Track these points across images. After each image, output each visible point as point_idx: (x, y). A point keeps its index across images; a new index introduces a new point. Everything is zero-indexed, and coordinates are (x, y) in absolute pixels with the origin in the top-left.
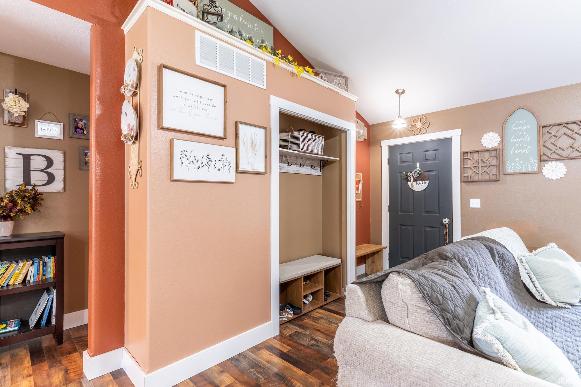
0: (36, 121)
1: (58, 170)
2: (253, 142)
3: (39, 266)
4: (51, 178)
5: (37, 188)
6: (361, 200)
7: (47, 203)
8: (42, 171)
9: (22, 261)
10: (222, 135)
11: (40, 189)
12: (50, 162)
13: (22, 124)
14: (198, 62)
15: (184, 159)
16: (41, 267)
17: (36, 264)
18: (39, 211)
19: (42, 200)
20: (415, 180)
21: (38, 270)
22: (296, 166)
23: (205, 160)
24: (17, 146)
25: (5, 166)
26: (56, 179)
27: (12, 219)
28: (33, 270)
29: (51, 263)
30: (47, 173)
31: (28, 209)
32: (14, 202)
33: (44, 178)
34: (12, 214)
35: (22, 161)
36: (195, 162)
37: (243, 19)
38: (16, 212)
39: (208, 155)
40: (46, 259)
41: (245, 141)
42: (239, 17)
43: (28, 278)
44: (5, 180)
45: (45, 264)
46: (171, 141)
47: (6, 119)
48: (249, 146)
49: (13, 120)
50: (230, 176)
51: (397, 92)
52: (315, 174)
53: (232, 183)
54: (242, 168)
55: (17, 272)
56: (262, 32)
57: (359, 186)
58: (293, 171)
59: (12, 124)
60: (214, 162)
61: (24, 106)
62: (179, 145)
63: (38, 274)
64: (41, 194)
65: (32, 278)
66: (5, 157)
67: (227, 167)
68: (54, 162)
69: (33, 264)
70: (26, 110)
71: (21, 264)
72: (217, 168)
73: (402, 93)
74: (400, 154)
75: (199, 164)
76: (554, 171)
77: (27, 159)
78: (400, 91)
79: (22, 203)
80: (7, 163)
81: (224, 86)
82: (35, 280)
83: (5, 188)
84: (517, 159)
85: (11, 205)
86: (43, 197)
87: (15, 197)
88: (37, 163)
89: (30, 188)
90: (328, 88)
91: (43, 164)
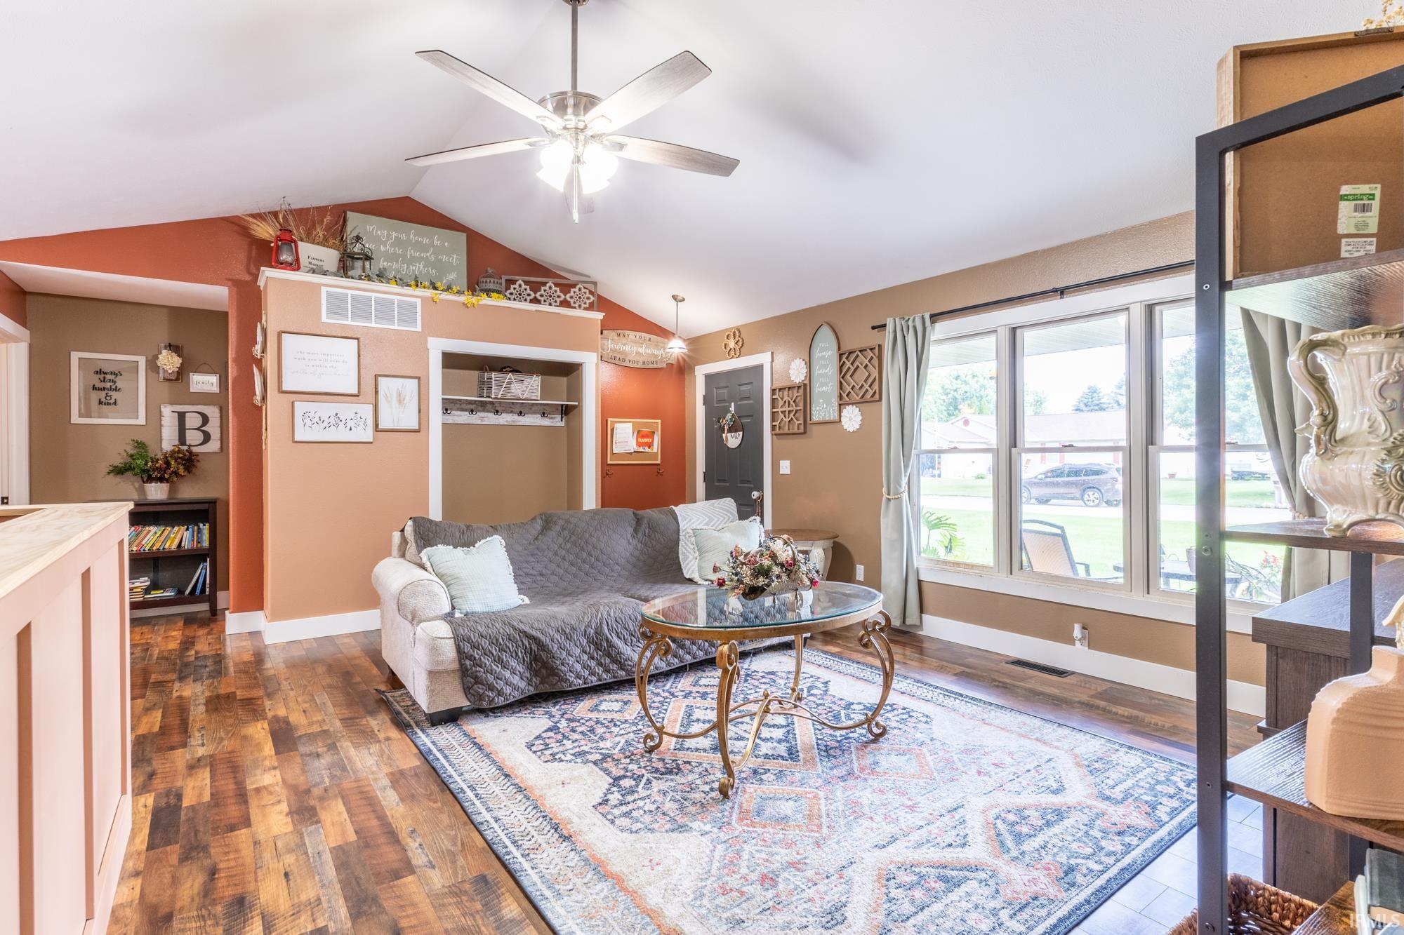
0: (191, 374)
1: (213, 428)
2: (399, 395)
3: (193, 532)
4: (207, 438)
5: (192, 448)
6: (659, 462)
7: (203, 465)
8: (198, 429)
9: (179, 526)
10: (355, 392)
11: (195, 450)
12: (205, 419)
13: (177, 379)
14: (324, 319)
15: (307, 421)
16: (196, 533)
17: (190, 530)
18: (194, 474)
19: (198, 461)
20: (730, 431)
21: (193, 536)
22: (511, 415)
23: (332, 420)
24: (172, 404)
25: (161, 426)
26: (212, 438)
27: (167, 481)
28: (187, 535)
29: (205, 529)
30: (202, 431)
31: (181, 471)
32: (168, 464)
33: (199, 437)
34: (167, 476)
35: (177, 419)
36: (320, 422)
37: (415, 236)
38: (170, 474)
39: (337, 414)
40: (201, 525)
41: (388, 395)
42: (408, 235)
43: (183, 544)
44: (161, 440)
45: (199, 531)
46: (293, 403)
47: (161, 375)
48: (395, 401)
49: (168, 377)
50: (367, 434)
51: (674, 297)
52: (552, 424)
53: (371, 443)
54: (382, 426)
55: (172, 536)
56: (446, 244)
57: (653, 441)
58: (507, 421)
59: (165, 379)
60: (344, 422)
61: (177, 361)
62: (300, 407)
63: (193, 540)
64: (197, 455)
65: (186, 544)
66: (161, 416)
67: (362, 426)
68: (210, 419)
69: (187, 529)
70: (179, 365)
71: (176, 528)
72: (349, 428)
73: (681, 301)
74: (716, 388)
75: (325, 424)
76: (851, 419)
77: (182, 416)
78: (680, 298)
79: (176, 464)
80: (163, 422)
81: (358, 339)
82: (190, 547)
83: (161, 448)
84: (821, 401)
85: (165, 466)
86: (199, 458)
87: (169, 459)
88: (193, 421)
89: (185, 448)
90: (536, 311)
91: (198, 421)
